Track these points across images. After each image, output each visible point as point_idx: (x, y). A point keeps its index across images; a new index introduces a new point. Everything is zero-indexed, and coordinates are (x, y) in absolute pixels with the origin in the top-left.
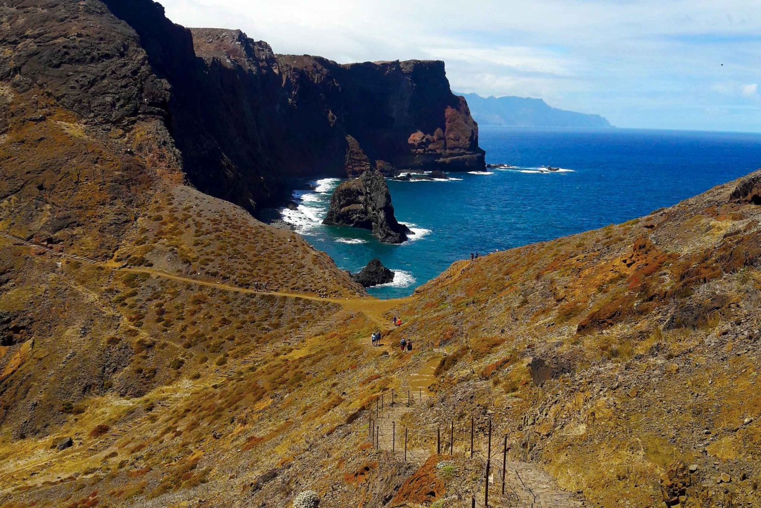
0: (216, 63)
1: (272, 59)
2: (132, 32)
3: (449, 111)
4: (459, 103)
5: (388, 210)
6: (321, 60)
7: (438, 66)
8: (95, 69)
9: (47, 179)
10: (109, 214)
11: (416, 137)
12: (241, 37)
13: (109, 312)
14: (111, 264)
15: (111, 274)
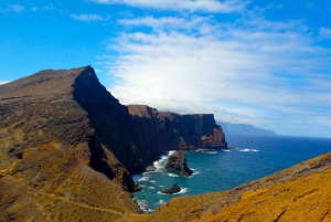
0: (136, 116)
1: (157, 114)
2: (86, 113)
3: (215, 130)
4: (218, 127)
5: (185, 165)
6: (173, 114)
7: (212, 116)
8: (69, 126)
9: (42, 163)
10: (58, 176)
11: (204, 138)
12: (147, 107)
13: (44, 214)
14: (53, 195)
15: (50, 199)
